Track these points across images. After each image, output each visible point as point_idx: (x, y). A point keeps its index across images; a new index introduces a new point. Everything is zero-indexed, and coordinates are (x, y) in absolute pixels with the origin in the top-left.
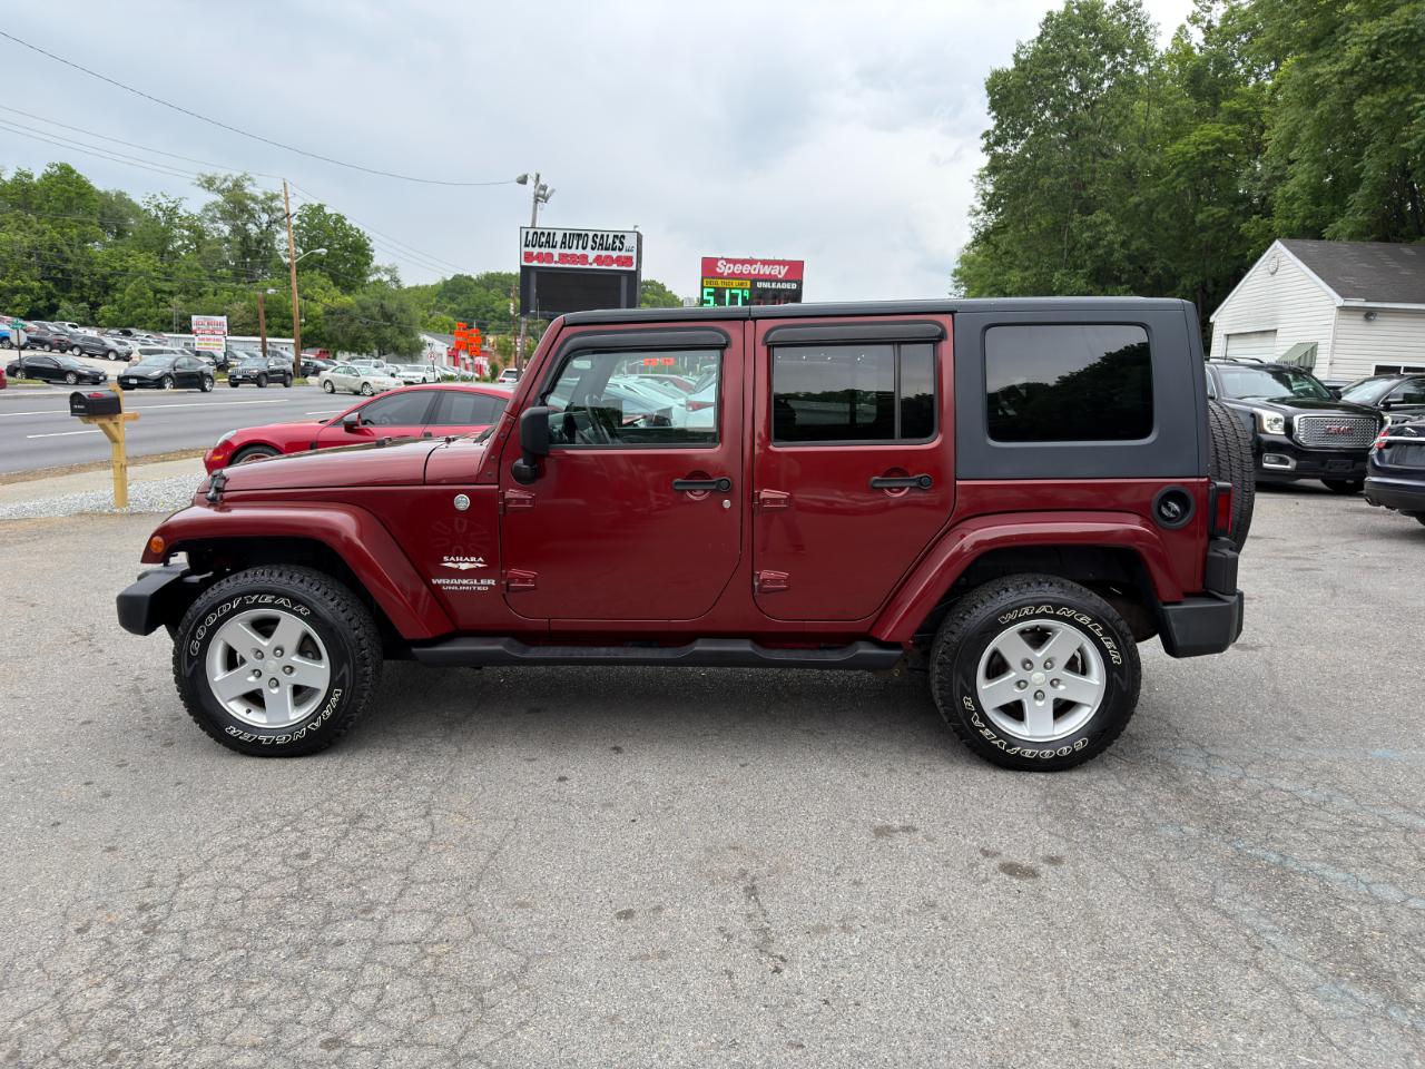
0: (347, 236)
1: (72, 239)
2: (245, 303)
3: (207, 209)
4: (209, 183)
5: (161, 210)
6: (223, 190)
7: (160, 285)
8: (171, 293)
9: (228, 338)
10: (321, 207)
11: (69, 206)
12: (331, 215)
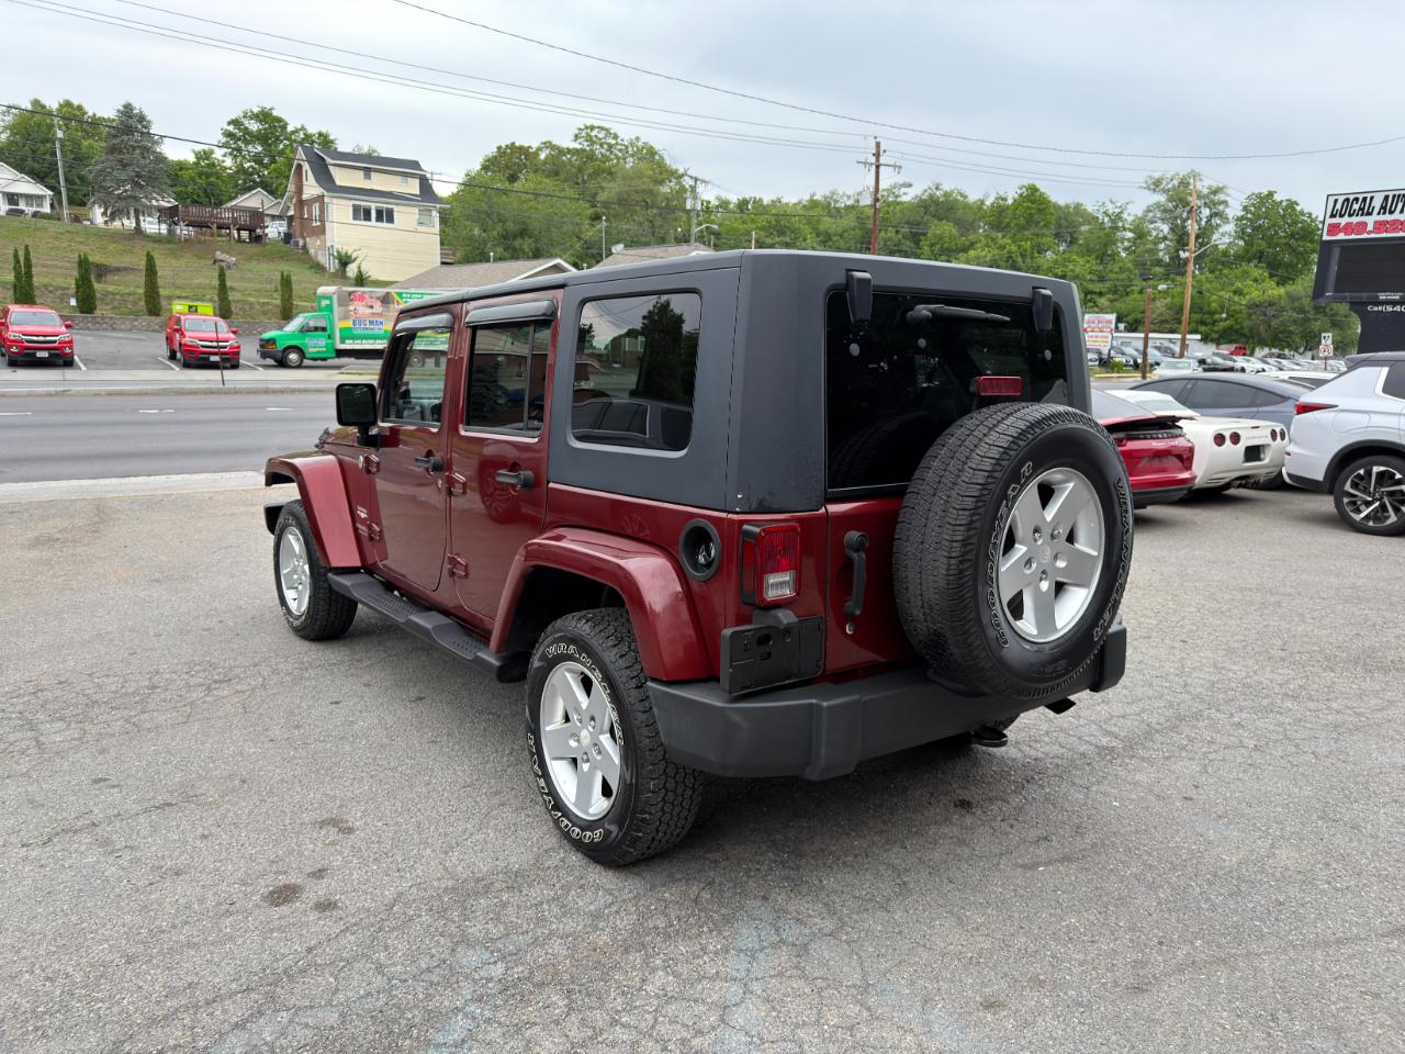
0: (1295, 223)
1: (1025, 250)
2: (1169, 300)
3: (1148, 210)
4: (1156, 185)
5: (1108, 216)
6: (1168, 190)
7: (1091, 287)
8: (1101, 294)
9: (1115, 335)
10: (1271, 194)
11: (1030, 220)
12: (1282, 201)
